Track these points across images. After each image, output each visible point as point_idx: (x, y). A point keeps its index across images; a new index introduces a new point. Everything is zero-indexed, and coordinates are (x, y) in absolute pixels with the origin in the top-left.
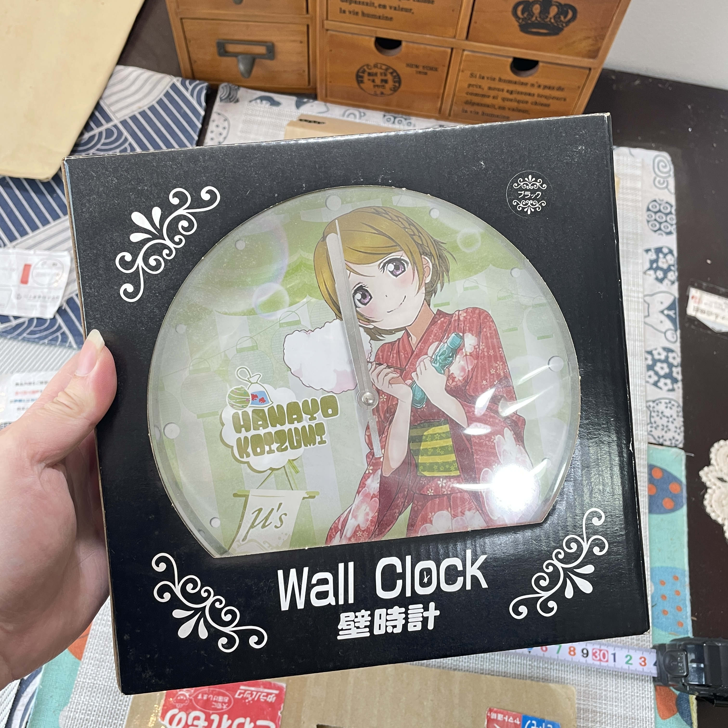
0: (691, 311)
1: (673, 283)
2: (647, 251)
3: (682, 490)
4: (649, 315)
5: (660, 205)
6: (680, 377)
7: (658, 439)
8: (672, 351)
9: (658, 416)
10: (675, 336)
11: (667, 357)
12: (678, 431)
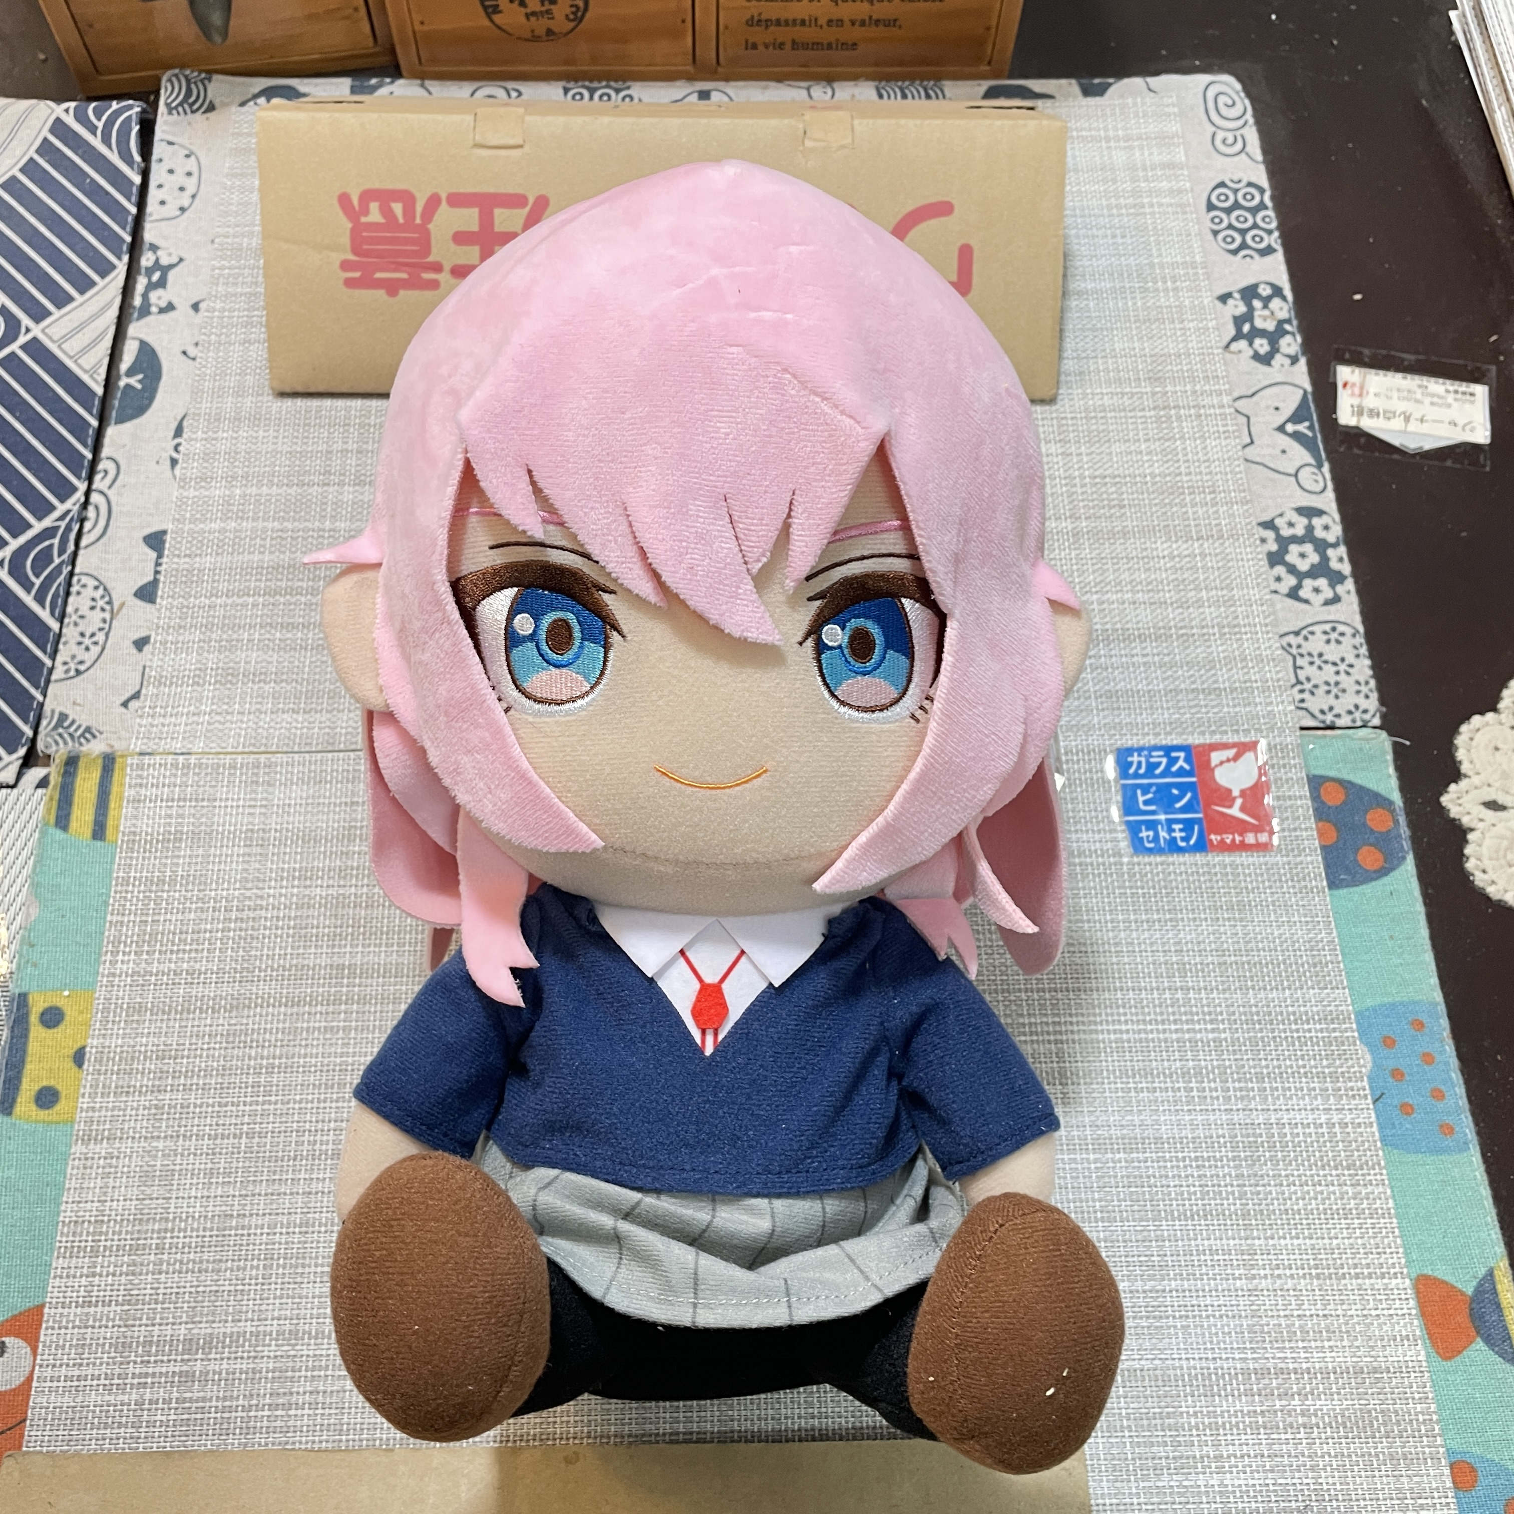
0: (1345, 417)
1: (1294, 360)
2: (1224, 298)
3: (1396, 822)
4: (1252, 442)
5: (1236, 191)
6: (1346, 568)
7: (1321, 717)
8: (1320, 513)
9: (1312, 663)
10: (1320, 478)
11: (1310, 529)
12: (1364, 689)
